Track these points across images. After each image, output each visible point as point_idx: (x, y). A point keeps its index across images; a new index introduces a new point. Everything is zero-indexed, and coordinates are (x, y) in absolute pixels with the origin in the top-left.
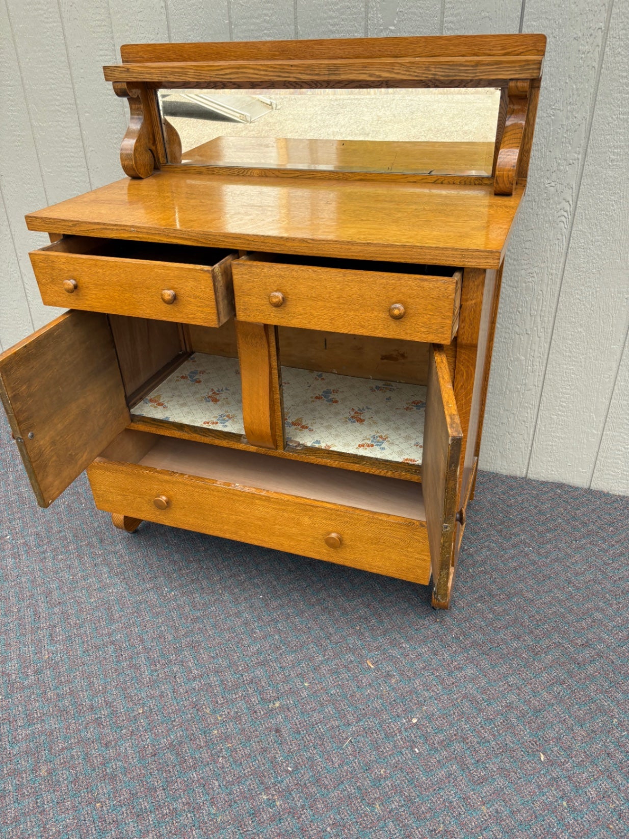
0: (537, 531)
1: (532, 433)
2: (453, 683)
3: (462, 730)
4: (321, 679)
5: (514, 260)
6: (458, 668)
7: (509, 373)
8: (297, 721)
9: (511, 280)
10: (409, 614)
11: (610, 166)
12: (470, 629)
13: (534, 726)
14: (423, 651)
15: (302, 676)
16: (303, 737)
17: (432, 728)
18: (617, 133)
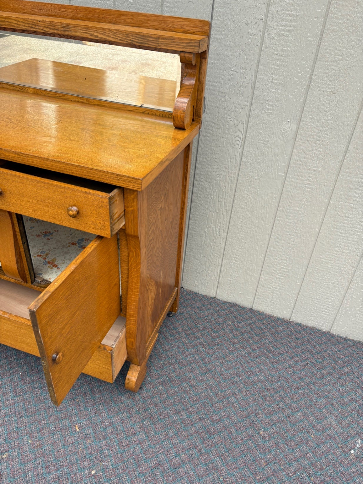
0: (211, 336)
1: (219, 271)
2: (127, 445)
3: (122, 480)
4: (41, 438)
5: (209, 165)
6: (134, 434)
7: (206, 234)
8: (15, 468)
9: (207, 178)
10: (114, 392)
11: (266, 112)
12: (150, 404)
13: (170, 479)
14: (115, 419)
15: (29, 435)
16: (15, 481)
17: (103, 478)
18: (270, 91)
